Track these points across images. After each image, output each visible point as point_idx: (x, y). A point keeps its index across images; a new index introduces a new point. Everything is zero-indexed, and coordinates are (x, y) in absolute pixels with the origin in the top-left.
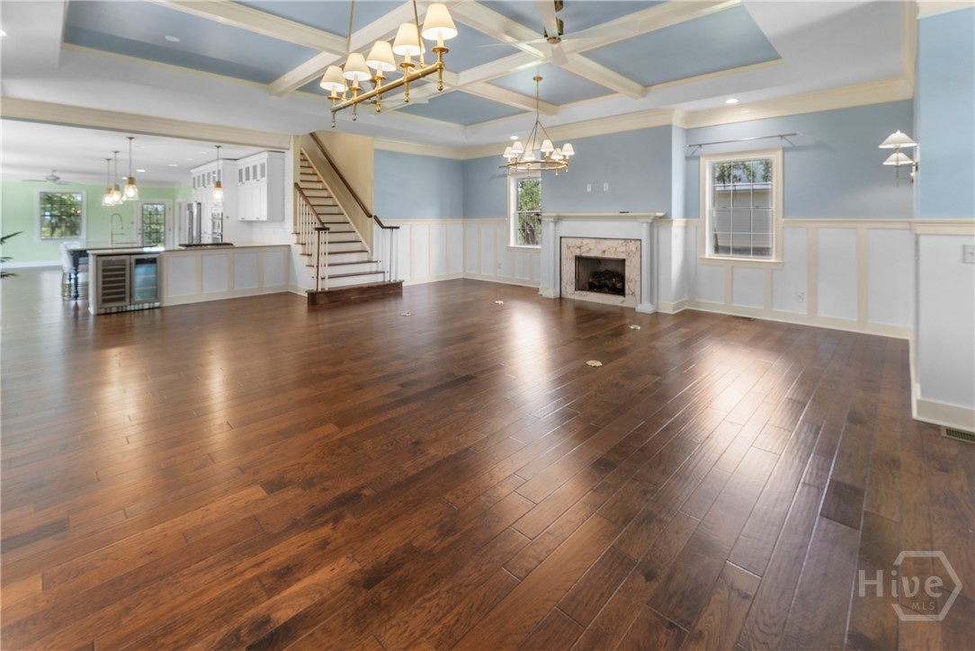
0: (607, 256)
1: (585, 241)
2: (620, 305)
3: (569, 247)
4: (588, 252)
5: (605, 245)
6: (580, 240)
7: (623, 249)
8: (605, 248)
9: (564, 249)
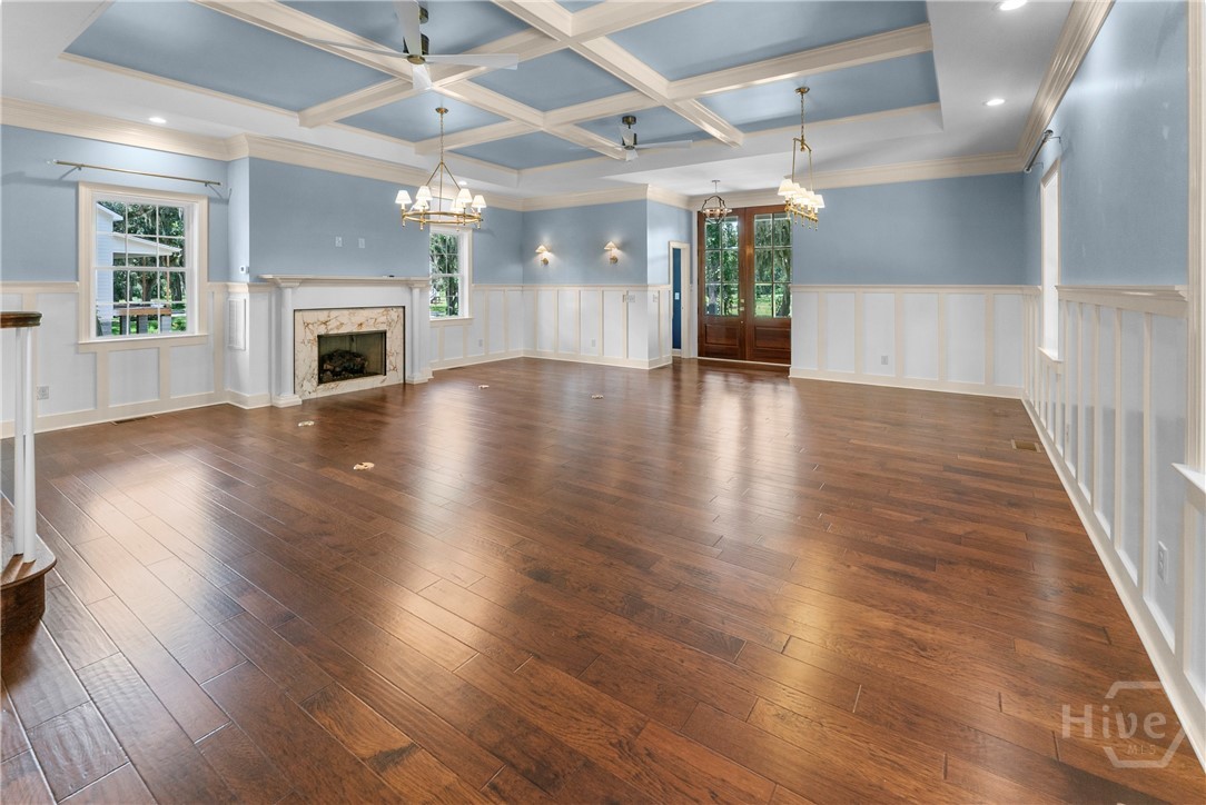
0: (365, 329)
1: (333, 314)
2: (380, 385)
3: (307, 325)
4: (338, 328)
5: (361, 316)
6: (326, 313)
7: (383, 319)
8: (362, 320)
9: (299, 327)
